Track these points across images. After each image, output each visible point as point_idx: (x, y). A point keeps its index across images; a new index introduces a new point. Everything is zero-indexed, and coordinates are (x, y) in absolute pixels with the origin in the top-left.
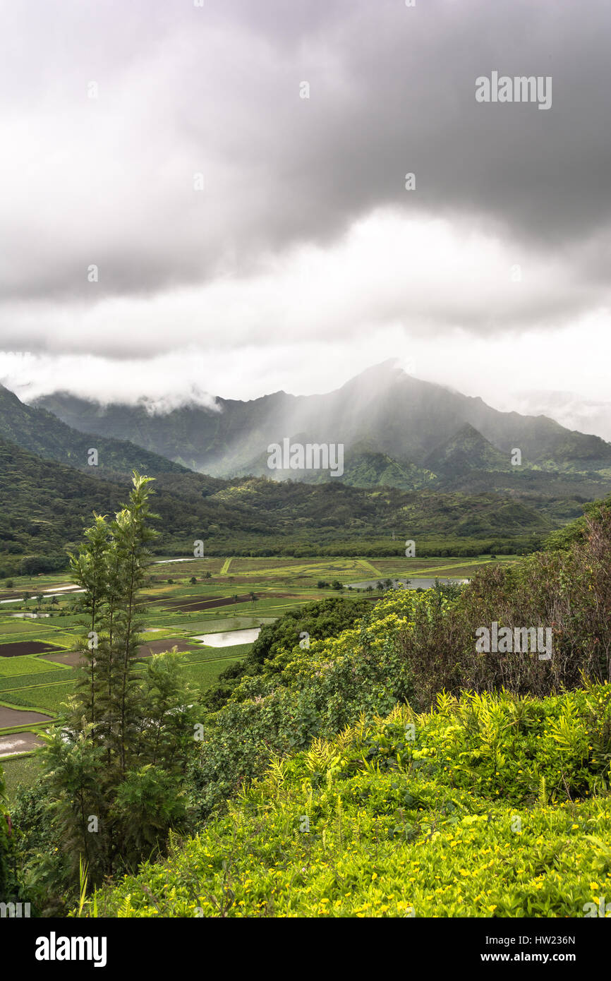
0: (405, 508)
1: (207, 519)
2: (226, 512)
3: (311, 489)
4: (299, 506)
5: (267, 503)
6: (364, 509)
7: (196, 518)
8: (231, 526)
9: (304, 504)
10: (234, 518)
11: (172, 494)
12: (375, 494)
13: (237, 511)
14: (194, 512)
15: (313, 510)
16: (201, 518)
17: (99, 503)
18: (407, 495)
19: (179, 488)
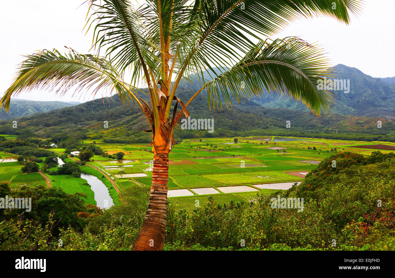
0: (341, 122)
1: (266, 122)
2: (272, 120)
3: (304, 113)
4: (299, 119)
5: (287, 118)
6: (325, 121)
7: (262, 122)
8: (274, 125)
9: (301, 119)
10: (275, 123)
11: (254, 113)
12: (329, 116)
13: (276, 120)
14: (261, 120)
15: (305, 121)
16: (264, 122)
17: (229, 115)
18: (343, 117)
19: (256, 111)
